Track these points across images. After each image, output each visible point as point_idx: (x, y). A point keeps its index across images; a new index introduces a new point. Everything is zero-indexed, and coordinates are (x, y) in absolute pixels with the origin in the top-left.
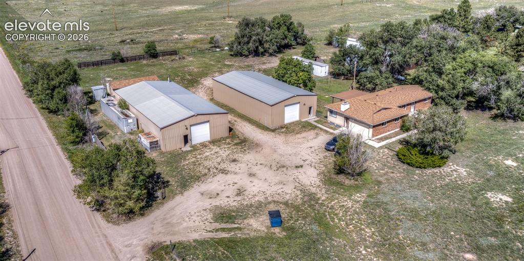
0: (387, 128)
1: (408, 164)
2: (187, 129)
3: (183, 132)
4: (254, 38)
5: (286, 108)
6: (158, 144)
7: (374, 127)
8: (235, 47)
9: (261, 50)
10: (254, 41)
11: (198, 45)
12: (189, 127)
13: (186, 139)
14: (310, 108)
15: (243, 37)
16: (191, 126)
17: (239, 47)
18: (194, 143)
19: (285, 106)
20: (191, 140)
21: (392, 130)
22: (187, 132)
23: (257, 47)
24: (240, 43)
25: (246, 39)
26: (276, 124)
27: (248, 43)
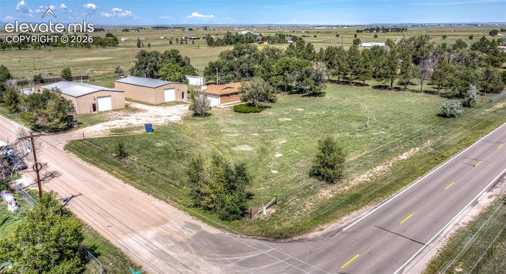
0: (231, 99)
1: (239, 112)
2: (95, 99)
3: (92, 102)
4: (149, 64)
5: (165, 91)
6: (74, 109)
7: (221, 96)
8: (135, 72)
9: (155, 73)
10: (150, 66)
11: (107, 62)
12: (96, 99)
13: (95, 108)
14: (183, 93)
15: (141, 64)
16: (98, 98)
17: (138, 72)
18: (100, 110)
19: (165, 89)
20: (98, 108)
21: (235, 101)
22: (95, 102)
23: (152, 71)
24: (139, 69)
25: (143, 66)
26: (159, 102)
27: (145, 68)
